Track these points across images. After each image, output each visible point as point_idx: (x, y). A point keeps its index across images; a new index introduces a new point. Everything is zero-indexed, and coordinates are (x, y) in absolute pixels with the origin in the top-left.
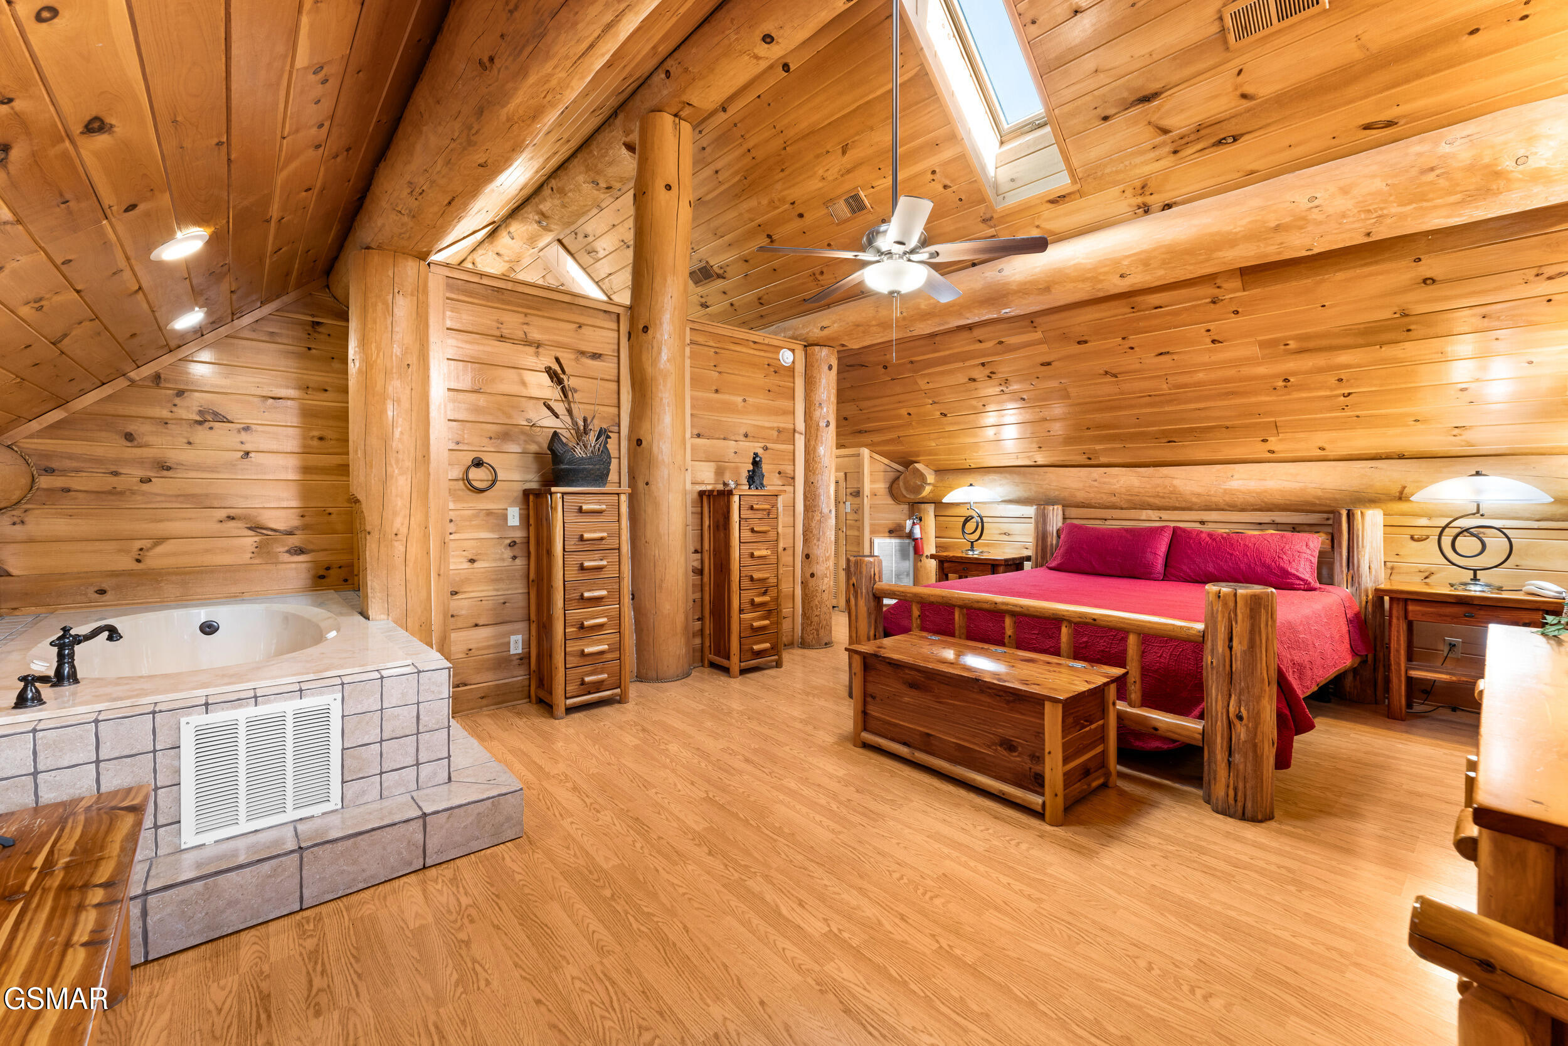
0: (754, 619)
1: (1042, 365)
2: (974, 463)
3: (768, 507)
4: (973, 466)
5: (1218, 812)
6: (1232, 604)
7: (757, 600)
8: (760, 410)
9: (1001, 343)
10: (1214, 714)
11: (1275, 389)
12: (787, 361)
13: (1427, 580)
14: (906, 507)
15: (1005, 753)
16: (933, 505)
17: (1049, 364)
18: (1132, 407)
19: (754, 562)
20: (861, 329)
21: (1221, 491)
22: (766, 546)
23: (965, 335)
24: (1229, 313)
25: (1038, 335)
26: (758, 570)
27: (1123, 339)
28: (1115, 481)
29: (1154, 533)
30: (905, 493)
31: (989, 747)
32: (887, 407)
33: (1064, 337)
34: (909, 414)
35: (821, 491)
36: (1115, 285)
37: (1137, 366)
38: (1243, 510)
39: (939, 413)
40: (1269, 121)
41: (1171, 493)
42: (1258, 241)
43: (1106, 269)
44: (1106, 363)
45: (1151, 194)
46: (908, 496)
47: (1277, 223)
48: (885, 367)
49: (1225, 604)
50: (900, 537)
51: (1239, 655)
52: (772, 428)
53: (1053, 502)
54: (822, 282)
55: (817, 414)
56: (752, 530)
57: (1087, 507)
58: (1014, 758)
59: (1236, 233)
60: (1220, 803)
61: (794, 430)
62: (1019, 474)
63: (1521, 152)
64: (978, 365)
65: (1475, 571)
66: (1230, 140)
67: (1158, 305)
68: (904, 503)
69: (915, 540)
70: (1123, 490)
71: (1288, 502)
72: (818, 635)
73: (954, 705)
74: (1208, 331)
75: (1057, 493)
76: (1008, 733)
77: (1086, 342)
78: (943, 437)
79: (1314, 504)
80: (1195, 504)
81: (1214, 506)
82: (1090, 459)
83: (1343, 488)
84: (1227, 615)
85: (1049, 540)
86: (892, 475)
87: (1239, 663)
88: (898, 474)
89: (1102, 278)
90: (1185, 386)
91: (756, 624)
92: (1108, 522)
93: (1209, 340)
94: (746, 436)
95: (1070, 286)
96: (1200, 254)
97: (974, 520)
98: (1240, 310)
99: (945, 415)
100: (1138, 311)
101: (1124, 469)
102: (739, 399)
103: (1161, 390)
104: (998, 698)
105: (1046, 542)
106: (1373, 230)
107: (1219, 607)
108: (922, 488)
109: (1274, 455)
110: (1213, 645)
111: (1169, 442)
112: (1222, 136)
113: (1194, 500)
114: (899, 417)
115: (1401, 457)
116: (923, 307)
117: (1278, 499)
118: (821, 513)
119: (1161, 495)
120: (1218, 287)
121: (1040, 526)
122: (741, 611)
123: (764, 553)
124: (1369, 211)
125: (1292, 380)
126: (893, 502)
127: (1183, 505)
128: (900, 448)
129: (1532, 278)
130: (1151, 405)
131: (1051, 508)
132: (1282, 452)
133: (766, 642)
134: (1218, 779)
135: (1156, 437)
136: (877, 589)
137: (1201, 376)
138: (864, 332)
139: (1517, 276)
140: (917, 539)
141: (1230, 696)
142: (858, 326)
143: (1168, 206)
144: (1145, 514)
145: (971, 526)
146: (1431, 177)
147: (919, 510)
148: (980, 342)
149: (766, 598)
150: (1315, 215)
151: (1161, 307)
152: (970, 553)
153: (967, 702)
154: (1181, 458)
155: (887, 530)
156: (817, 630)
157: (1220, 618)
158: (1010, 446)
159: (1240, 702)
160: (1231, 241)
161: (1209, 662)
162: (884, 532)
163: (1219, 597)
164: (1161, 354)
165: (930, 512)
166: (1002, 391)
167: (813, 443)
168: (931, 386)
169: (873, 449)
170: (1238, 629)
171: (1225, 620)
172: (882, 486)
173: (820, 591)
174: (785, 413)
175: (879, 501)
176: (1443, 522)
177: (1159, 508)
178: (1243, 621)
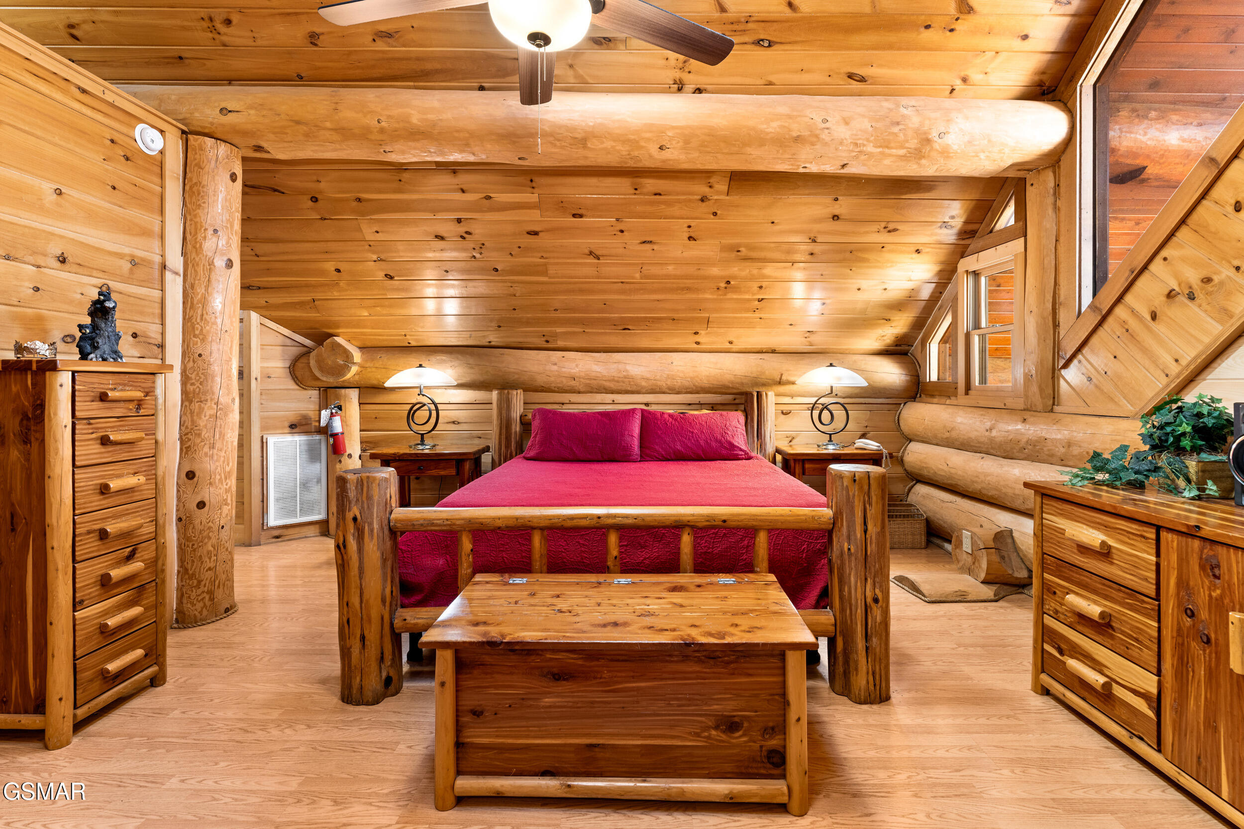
0: (108, 613)
1: (528, 233)
2: (416, 340)
3: (139, 394)
4: (413, 343)
5: (860, 703)
6: (866, 487)
7: (116, 573)
8: (92, 217)
9: (488, 198)
10: (853, 602)
11: (718, 289)
12: (152, 146)
13: (791, 443)
14: (314, 393)
15: (724, 737)
16: (357, 390)
17: (536, 233)
18: (604, 292)
19: (106, 502)
20: (303, 128)
21: (665, 376)
22: (132, 468)
23: (446, 179)
24: (709, 213)
25: (533, 198)
26: (115, 517)
27: (618, 220)
28: (574, 365)
29: (627, 414)
30: (318, 374)
31: (698, 735)
32: (306, 257)
33: (561, 206)
34: (338, 271)
35: (216, 368)
36: (651, 156)
37: (621, 251)
38: (678, 393)
39: (383, 274)
40: (799, 39)
41: (625, 377)
42: (781, 146)
43: (648, 135)
44: (593, 242)
45: (690, 72)
46: (324, 379)
47: (799, 134)
48: (315, 199)
49: (861, 488)
50: (306, 433)
51: (874, 537)
52: (121, 256)
53: (514, 386)
54: (225, 39)
55: (209, 245)
56: (105, 441)
57: (545, 392)
58: (739, 738)
59: (768, 134)
60: (862, 693)
61: (164, 267)
62: (472, 355)
63: (943, 130)
64: (452, 220)
65: (830, 435)
66: (766, 44)
67: (658, 191)
68: (313, 388)
69: (334, 435)
70: (583, 374)
71: (711, 386)
72: (212, 599)
73: (638, 689)
74: (689, 227)
75: (516, 376)
76: (727, 706)
77: (581, 216)
78: (382, 306)
79: (728, 387)
80: (643, 387)
81: (658, 390)
82: (547, 341)
83: (746, 374)
84: (862, 498)
85: (513, 427)
86: (296, 351)
87: (874, 545)
88: (305, 349)
89: (643, 144)
90: (655, 277)
91: (112, 622)
92: (565, 407)
93: (687, 235)
94: (63, 260)
95: (608, 144)
96: (734, 145)
97: (425, 408)
98: (719, 212)
99: (391, 278)
100: (640, 194)
101: (580, 353)
102: (47, 187)
103: (633, 278)
104: (712, 662)
105: (511, 429)
106: (850, 163)
107: (854, 490)
108: (346, 368)
109: (699, 346)
110: (849, 532)
111: (625, 329)
112: (762, 37)
113: (644, 384)
114: (322, 273)
115: (773, 351)
116: (414, 120)
117: (705, 383)
118: (217, 404)
119: (616, 379)
120: (710, 187)
121: (504, 412)
122: (76, 605)
123: (131, 481)
124: (856, 144)
125: (732, 283)
126: (297, 387)
127: (634, 388)
128: (313, 315)
129: (882, 229)
130: (623, 292)
131: (515, 392)
132: (705, 343)
133: (133, 648)
134: (860, 669)
135: (614, 324)
136: (397, 521)
137: (670, 269)
138: (307, 135)
139: (875, 227)
140: (337, 434)
141: (866, 579)
142: (298, 123)
143: (699, 91)
144: (599, 397)
145: (421, 415)
146: (896, 129)
147: (338, 397)
148: (463, 191)
149: (137, 566)
150: (824, 136)
151: (660, 194)
152: (420, 447)
153: (662, 679)
154: (630, 345)
155: (287, 424)
156: (211, 593)
157: (856, 503)
158: (451, 322)
159: (874, 584)
160: (760, 140)
161: (846, 549)
162: (283, 428)
163: (855, 481)
164: (644, 242)
165: (352, 399)
166: (474, 257)
167: (201, 290)
168: (380, 237)
169: (267, 313)
170: (873, 511)
171: (861, 504)
172: (278, 365)
173: (215, 528)
174: (145, 233)
175: (271, 385)
176: (813, 400)
177: (612, 392)
178: (877, 502)
